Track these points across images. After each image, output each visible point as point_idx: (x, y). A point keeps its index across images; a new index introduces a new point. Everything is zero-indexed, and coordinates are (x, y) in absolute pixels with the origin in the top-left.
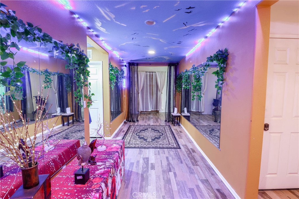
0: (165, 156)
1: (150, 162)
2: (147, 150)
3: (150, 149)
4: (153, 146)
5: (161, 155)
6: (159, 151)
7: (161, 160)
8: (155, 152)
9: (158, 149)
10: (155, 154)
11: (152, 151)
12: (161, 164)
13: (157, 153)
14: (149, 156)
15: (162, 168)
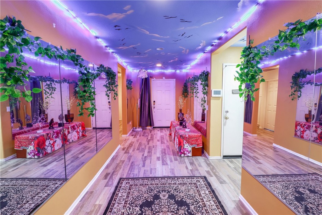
0: (145, 168)
1: (161, 161)
2: (165, 174)
3: (162, 176)
4: (157, 181)
5: (149, 169)
6: (151, 173)
7: (150, 163)
8: (156, 172)
9: (151, 176)
10: (155, 169)
11: (159, 174)
12: (152, 160)
13: (153, 171)
14: (162, 166)
15: (151, 158)
